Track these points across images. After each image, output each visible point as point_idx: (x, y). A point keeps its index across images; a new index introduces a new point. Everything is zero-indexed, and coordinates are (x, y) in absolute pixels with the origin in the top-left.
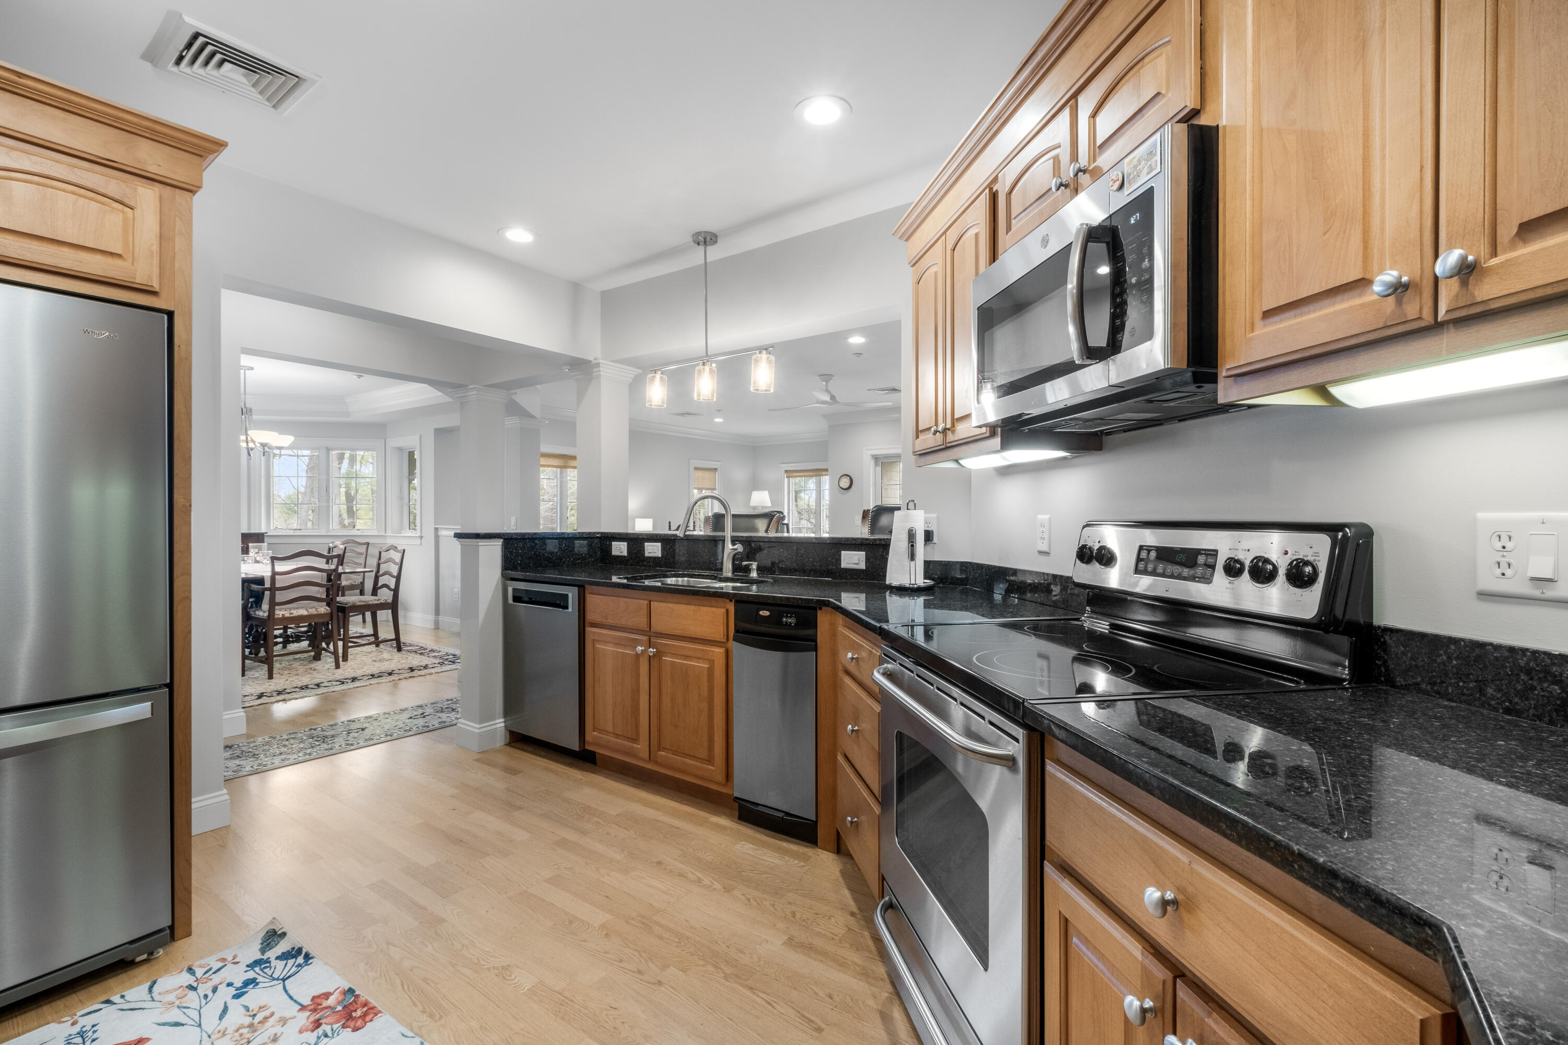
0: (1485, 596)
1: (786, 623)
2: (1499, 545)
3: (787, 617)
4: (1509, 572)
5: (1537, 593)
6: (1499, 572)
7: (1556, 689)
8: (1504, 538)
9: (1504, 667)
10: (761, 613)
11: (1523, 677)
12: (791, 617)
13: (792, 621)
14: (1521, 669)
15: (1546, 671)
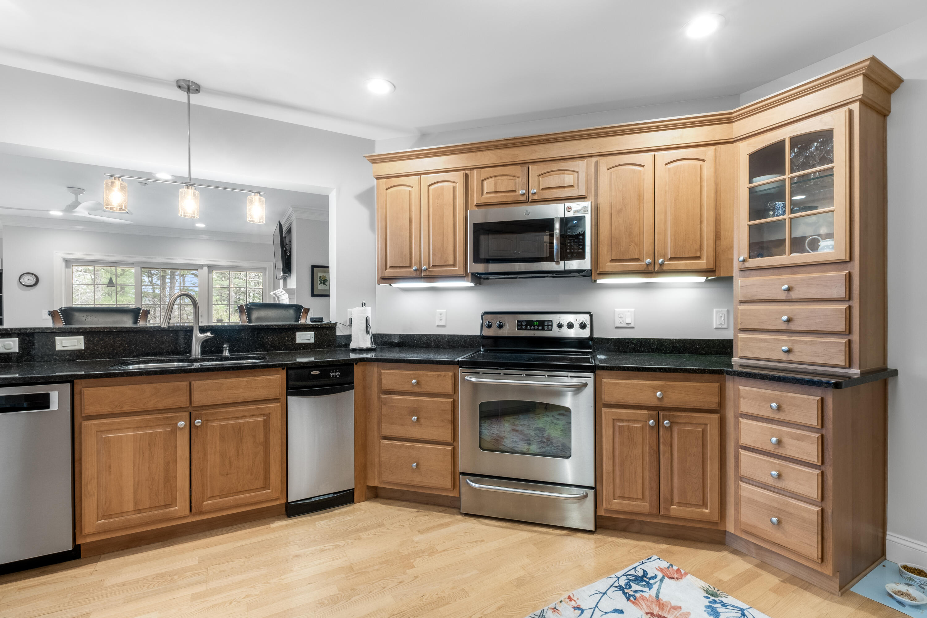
0: (617, 328)
1: (333, 376)
2: (620, 316)
3: (333, 372)
4: (622, 322)
5: (627, 326)
6: (620, 322)
7: (633, 345)
8: (621, 315)
9: (623, 342)
10: (312, 373)
11: (627, 344)
12: (336, 372)
13: (338, 374)
14: (627, 342)
15: (631, 342)
